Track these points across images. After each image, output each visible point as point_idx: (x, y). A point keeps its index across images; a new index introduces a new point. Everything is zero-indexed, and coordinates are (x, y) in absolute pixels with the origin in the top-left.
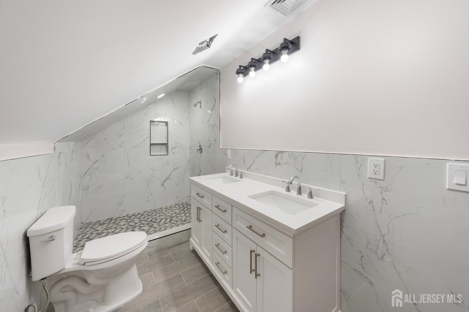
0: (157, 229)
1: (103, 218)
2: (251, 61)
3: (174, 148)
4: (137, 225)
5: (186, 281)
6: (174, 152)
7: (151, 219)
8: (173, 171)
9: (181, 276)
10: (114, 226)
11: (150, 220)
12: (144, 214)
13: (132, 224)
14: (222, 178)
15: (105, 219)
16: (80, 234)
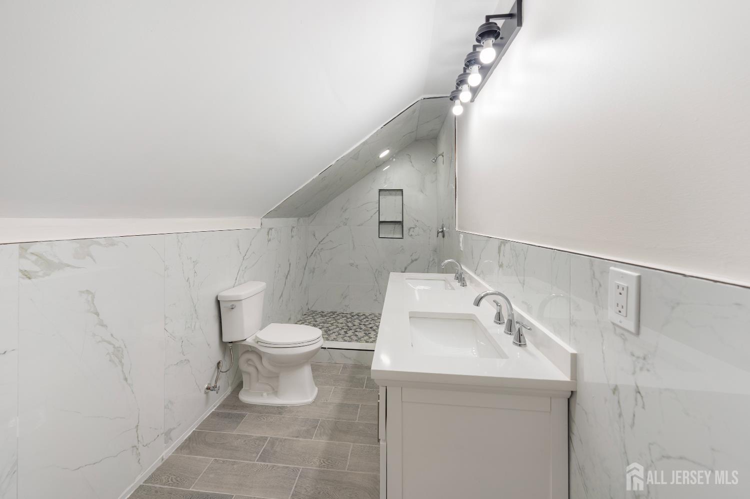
0: (371, 340)
1: (327, 310)
2: (462, 73)
3: (412, 229)
4: (355, 327)
5: (359, 417)
6: (411, 235)
7: (373, 325)
8: (411, 263)
9: (358, 408)
10: (332, 322)
11: (371, 326)
12: (369, 317)
13: (350, 324)
14: (443, 282)
15: (329, 311)
16: (301, 320)
